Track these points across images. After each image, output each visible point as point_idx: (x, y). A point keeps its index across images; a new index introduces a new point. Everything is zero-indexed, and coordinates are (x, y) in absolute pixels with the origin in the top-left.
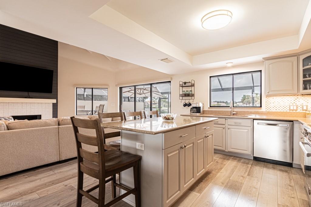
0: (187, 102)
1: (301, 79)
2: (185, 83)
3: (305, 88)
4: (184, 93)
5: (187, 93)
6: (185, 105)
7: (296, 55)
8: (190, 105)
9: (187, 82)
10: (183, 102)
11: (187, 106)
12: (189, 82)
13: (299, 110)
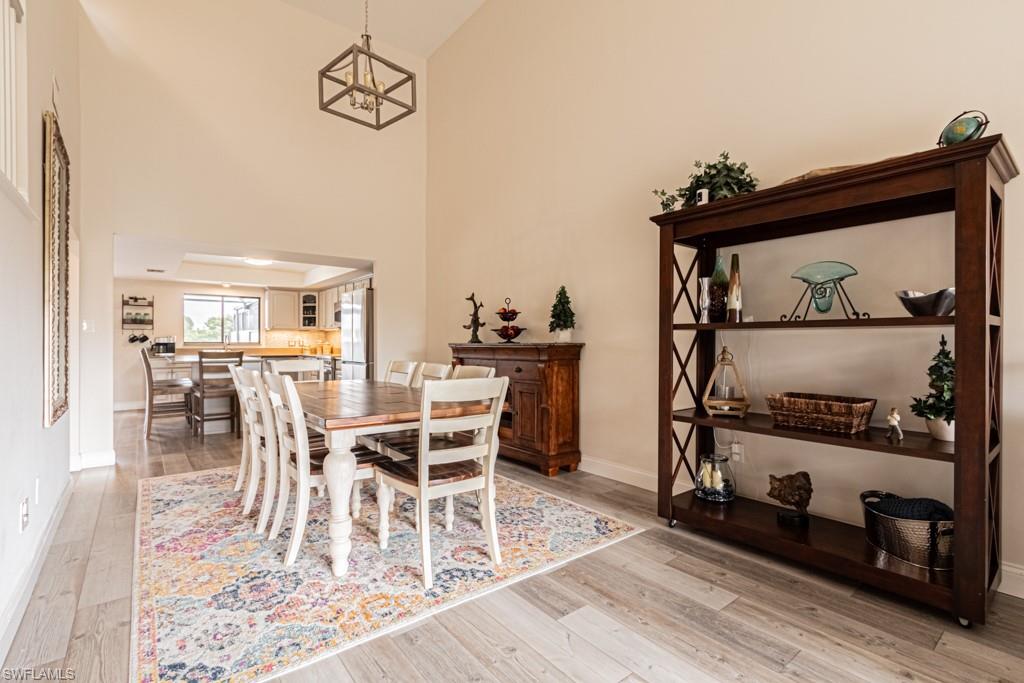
0: (138, 334)
1: (302, 316)
2: (136, 299)
3: (304, 325)
4: (130, 316)
5: (138, 317)
6: (133, 340)
7: (298, 291)
8: (144, 339)
9: (138, 297)
10: (128, 334)
11: (138, 342)
12: (144, 299)
13: (297, 346)
